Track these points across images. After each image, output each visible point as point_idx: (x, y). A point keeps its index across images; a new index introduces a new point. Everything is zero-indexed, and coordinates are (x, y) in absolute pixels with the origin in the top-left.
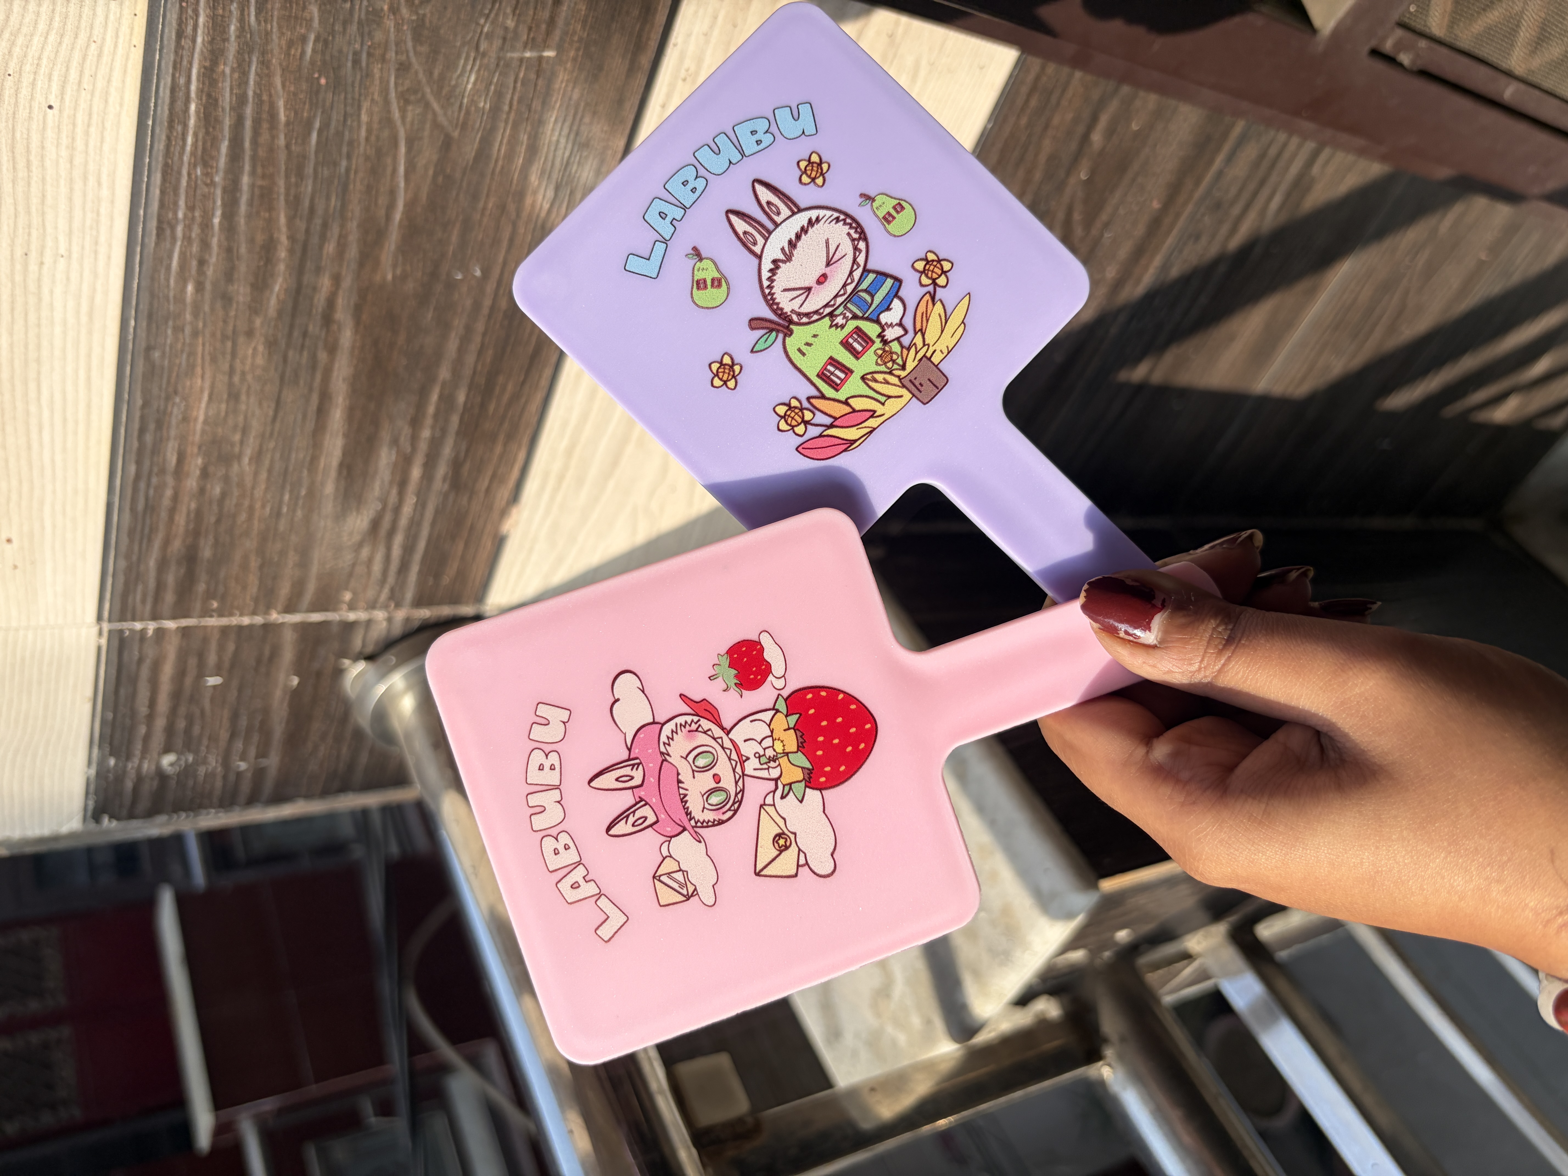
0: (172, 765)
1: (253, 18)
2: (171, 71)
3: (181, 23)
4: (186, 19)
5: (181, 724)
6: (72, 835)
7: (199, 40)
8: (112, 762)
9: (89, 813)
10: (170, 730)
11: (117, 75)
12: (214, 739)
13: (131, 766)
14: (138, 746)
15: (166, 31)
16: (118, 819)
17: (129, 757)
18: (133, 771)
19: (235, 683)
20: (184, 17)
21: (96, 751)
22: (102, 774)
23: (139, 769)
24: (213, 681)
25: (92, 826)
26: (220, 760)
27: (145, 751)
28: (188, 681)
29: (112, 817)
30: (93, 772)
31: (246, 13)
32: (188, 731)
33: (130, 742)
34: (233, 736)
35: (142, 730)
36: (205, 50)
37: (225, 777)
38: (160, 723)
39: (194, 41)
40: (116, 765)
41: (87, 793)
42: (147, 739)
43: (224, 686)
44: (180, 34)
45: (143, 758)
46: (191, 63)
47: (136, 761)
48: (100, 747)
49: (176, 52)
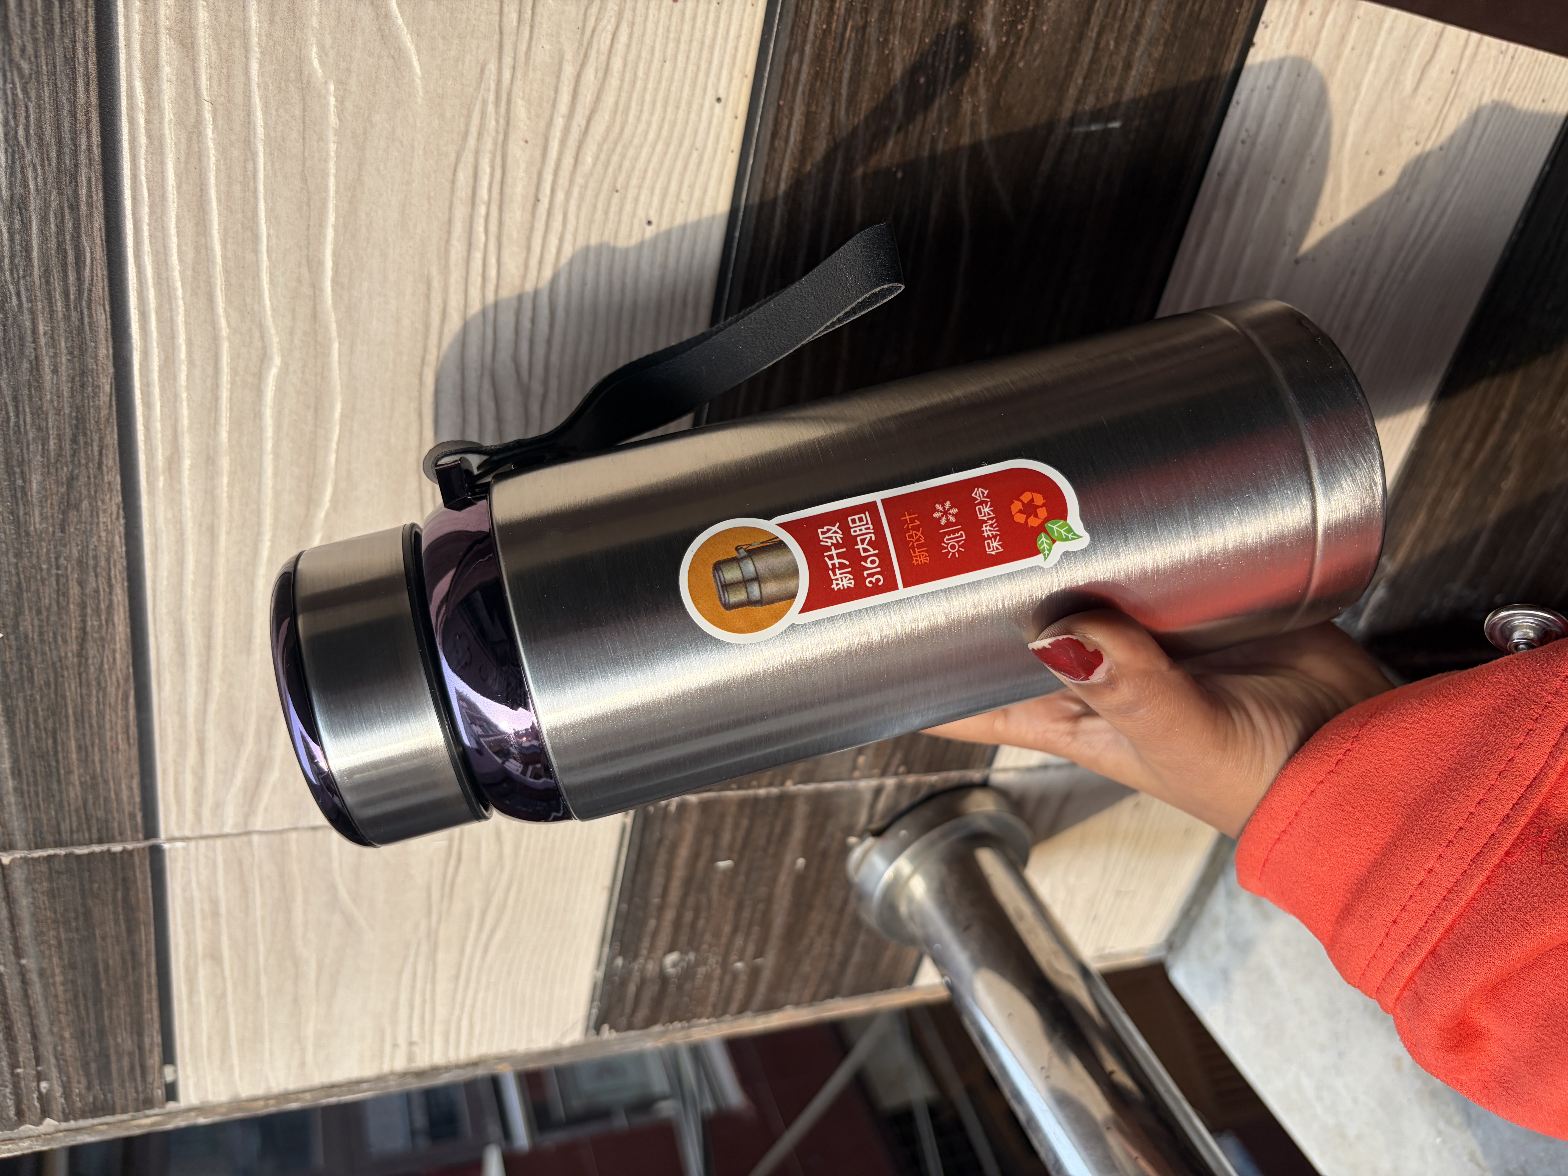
0: (675, 965)
1: (843, 112)
2: (762, 175)
3: (777, 122)
4: (782, 119)
5: (688, 916)
6: (574, 1049)
7: (792, 139)
8: (619, 961)
9: (592, 1024)
10: (677, 925)
11: (713, 183)
12: (717, 935)
13: (636, 966)
14: (646, 943)
15: (762, 132)
16: (617, 1031)
17: (635, 957)
18: (638, 974)
19: (744, 867)
20: (780, 116)
21: (606, 949)
22: (608, 977)
23: (642, 971)
24: (723, 864)
25: (593, 1038)
26: (720, 959)
27: (652, 948)
28: (701, 864)
29: (613, 1027)
30: (600, 974)
31: (837, 107)
32: (693, 924)
33: (639, 939)
34: (735, 930)
35: (652, 923)
36: (795, 151)
37: (721, 980)
38: (670, 915)
39: (787, 141)
40: (623, 966)
41: (593, 1001)
42: (655, 934)
43: (734, 872)
44: (774, 135)
45: (647, 959)
46: (781, 166)
47: (641, 960)
48: (611, 945)
49: (769, 155)
